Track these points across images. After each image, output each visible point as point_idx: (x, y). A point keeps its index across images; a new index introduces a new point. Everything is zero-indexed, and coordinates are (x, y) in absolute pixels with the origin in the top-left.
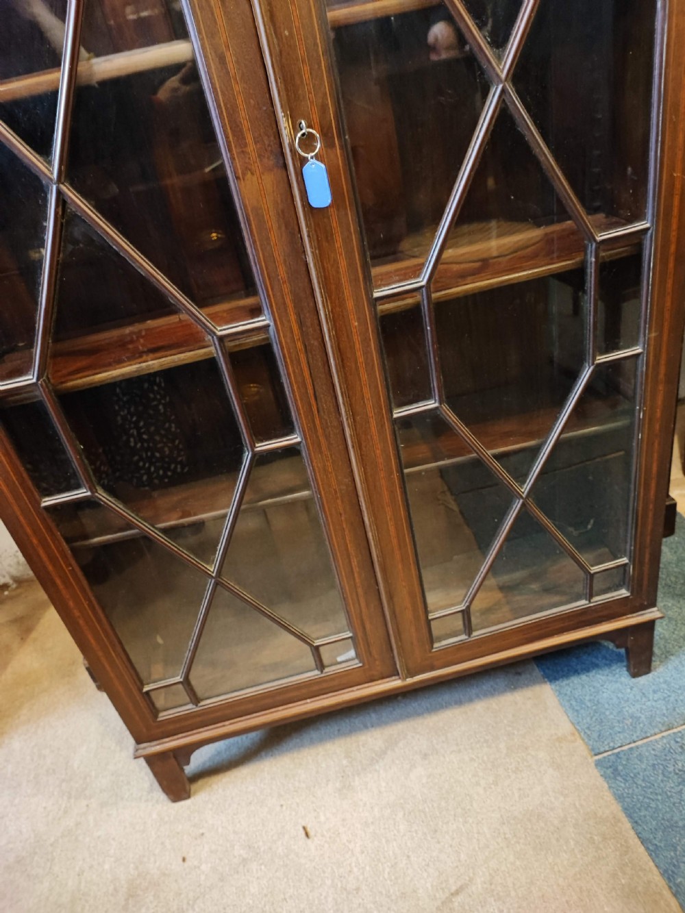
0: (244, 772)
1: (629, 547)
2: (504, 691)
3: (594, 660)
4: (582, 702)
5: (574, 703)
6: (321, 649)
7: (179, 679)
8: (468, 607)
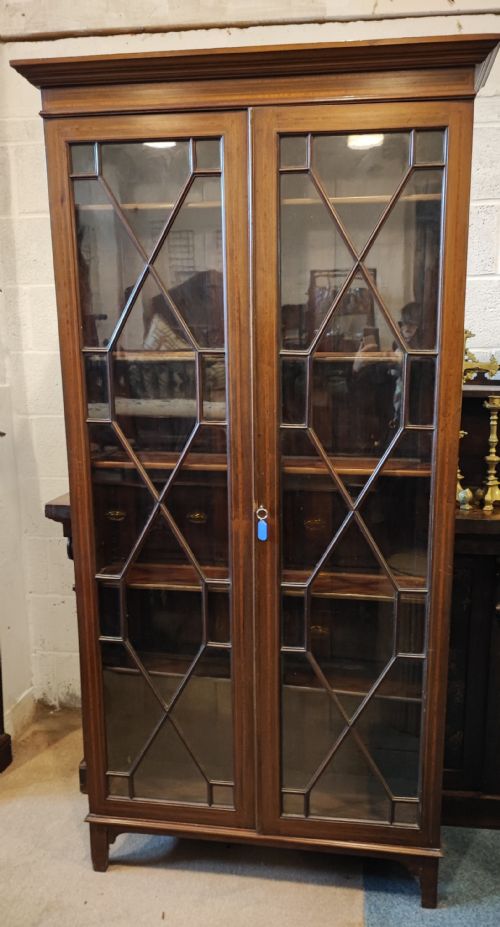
0: (144, 871)
1: (419, 790)
2: (332, 885)
3: (403, 887)
4: (379, 909)
5: (372, 907)
6: (215, 788)
7: (127, 774)
8: (309, 793)
